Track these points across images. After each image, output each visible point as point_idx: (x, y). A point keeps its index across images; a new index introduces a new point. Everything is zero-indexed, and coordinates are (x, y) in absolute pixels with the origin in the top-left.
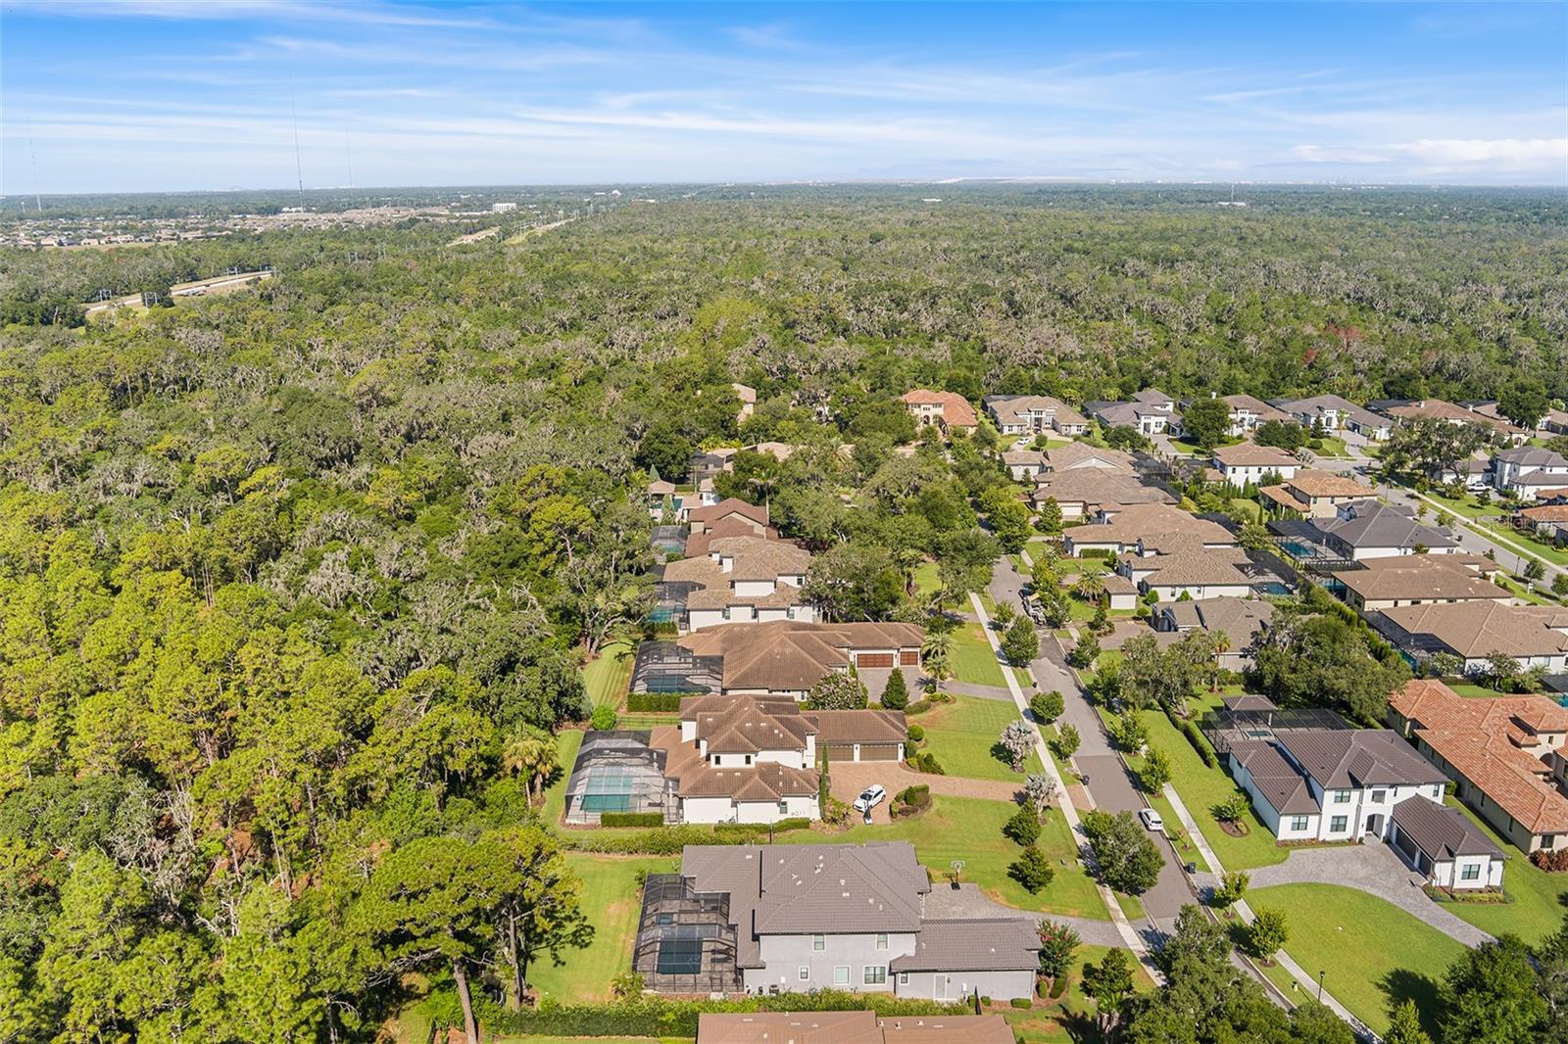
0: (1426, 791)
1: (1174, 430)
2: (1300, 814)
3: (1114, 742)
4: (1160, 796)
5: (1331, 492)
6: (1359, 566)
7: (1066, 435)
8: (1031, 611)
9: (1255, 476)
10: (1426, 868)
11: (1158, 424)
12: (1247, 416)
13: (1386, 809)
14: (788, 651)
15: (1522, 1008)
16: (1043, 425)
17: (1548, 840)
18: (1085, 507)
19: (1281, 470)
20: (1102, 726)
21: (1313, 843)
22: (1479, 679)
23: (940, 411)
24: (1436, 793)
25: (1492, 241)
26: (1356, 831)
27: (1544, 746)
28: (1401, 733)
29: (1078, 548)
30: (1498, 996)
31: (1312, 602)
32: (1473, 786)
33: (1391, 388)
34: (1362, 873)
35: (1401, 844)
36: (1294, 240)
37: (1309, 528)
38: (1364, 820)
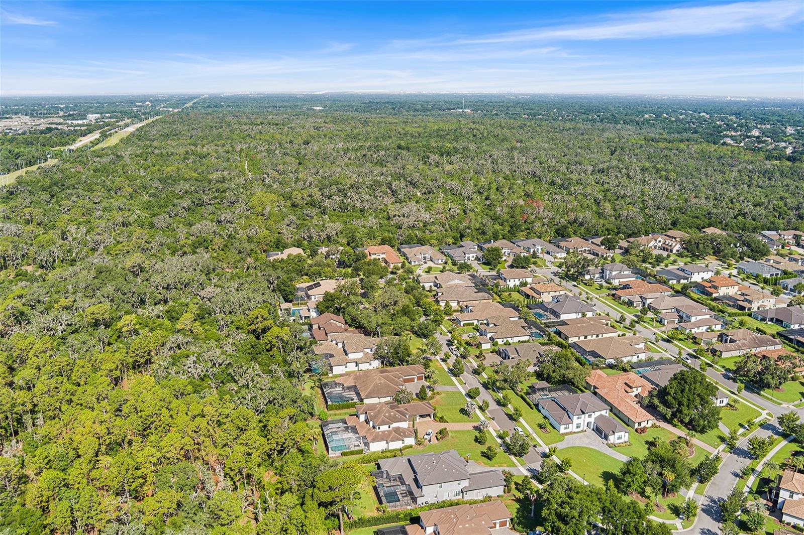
0: (603, 413)
1: (479, 259)
2: (566, 424)
3: (499, 403)
4: (519, 422)
5: (548, 290)
6: (564, 323)
7: (437, 264)
8: (454, 352)
9: (517, 283)
10: (606, 438)
11: (473, 257)
12: (507, 251)
13: (592, 420)
14: (382, 382)
15: (641, 477)
16: (427, 259)
17: (640, 424)
18: (459, 302)
19: (527, 279)
20: (493, 398)
21: (571, 433)
22: (611, 366)
23: (384, 256)
24: (606, 413)
25: (582, 134)
26: (584, 428)
27: (636, 392)
28: (590, 391)
29: (462, 323)
30: (634, 475)
31: (551, 340)
32: (616, 408)
33: (559, 232)
34: (588, 442)
35: (598, 430)
36: (498, 136)
37: (541, 305)
38: (586, 424)
